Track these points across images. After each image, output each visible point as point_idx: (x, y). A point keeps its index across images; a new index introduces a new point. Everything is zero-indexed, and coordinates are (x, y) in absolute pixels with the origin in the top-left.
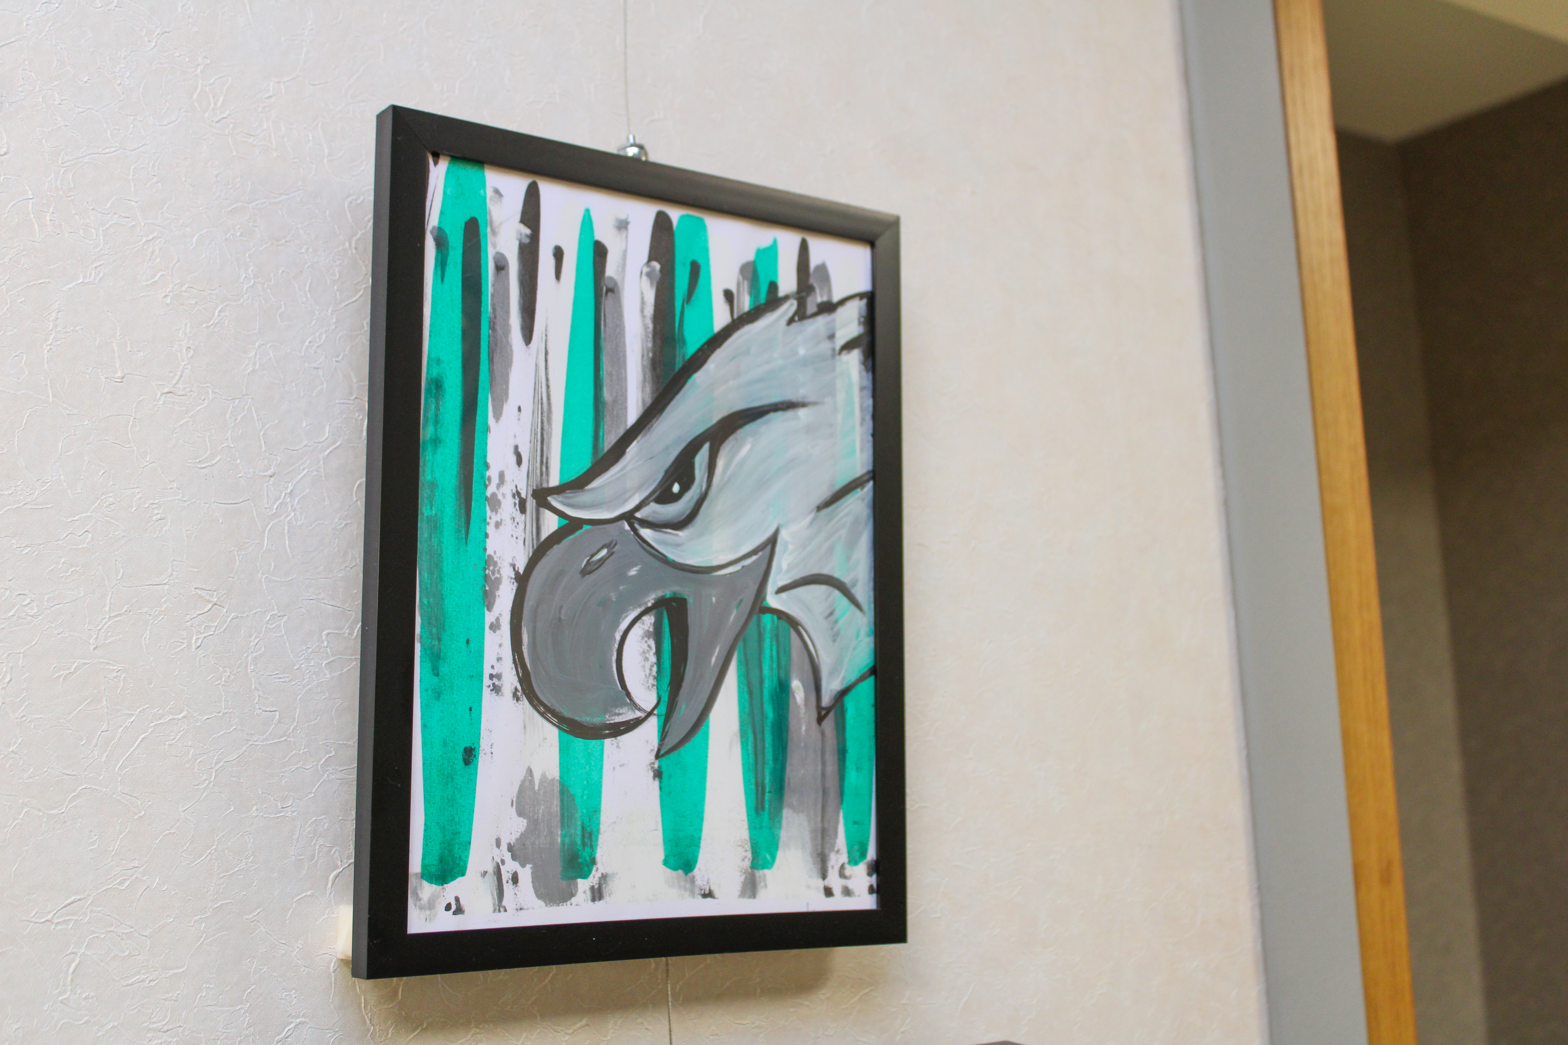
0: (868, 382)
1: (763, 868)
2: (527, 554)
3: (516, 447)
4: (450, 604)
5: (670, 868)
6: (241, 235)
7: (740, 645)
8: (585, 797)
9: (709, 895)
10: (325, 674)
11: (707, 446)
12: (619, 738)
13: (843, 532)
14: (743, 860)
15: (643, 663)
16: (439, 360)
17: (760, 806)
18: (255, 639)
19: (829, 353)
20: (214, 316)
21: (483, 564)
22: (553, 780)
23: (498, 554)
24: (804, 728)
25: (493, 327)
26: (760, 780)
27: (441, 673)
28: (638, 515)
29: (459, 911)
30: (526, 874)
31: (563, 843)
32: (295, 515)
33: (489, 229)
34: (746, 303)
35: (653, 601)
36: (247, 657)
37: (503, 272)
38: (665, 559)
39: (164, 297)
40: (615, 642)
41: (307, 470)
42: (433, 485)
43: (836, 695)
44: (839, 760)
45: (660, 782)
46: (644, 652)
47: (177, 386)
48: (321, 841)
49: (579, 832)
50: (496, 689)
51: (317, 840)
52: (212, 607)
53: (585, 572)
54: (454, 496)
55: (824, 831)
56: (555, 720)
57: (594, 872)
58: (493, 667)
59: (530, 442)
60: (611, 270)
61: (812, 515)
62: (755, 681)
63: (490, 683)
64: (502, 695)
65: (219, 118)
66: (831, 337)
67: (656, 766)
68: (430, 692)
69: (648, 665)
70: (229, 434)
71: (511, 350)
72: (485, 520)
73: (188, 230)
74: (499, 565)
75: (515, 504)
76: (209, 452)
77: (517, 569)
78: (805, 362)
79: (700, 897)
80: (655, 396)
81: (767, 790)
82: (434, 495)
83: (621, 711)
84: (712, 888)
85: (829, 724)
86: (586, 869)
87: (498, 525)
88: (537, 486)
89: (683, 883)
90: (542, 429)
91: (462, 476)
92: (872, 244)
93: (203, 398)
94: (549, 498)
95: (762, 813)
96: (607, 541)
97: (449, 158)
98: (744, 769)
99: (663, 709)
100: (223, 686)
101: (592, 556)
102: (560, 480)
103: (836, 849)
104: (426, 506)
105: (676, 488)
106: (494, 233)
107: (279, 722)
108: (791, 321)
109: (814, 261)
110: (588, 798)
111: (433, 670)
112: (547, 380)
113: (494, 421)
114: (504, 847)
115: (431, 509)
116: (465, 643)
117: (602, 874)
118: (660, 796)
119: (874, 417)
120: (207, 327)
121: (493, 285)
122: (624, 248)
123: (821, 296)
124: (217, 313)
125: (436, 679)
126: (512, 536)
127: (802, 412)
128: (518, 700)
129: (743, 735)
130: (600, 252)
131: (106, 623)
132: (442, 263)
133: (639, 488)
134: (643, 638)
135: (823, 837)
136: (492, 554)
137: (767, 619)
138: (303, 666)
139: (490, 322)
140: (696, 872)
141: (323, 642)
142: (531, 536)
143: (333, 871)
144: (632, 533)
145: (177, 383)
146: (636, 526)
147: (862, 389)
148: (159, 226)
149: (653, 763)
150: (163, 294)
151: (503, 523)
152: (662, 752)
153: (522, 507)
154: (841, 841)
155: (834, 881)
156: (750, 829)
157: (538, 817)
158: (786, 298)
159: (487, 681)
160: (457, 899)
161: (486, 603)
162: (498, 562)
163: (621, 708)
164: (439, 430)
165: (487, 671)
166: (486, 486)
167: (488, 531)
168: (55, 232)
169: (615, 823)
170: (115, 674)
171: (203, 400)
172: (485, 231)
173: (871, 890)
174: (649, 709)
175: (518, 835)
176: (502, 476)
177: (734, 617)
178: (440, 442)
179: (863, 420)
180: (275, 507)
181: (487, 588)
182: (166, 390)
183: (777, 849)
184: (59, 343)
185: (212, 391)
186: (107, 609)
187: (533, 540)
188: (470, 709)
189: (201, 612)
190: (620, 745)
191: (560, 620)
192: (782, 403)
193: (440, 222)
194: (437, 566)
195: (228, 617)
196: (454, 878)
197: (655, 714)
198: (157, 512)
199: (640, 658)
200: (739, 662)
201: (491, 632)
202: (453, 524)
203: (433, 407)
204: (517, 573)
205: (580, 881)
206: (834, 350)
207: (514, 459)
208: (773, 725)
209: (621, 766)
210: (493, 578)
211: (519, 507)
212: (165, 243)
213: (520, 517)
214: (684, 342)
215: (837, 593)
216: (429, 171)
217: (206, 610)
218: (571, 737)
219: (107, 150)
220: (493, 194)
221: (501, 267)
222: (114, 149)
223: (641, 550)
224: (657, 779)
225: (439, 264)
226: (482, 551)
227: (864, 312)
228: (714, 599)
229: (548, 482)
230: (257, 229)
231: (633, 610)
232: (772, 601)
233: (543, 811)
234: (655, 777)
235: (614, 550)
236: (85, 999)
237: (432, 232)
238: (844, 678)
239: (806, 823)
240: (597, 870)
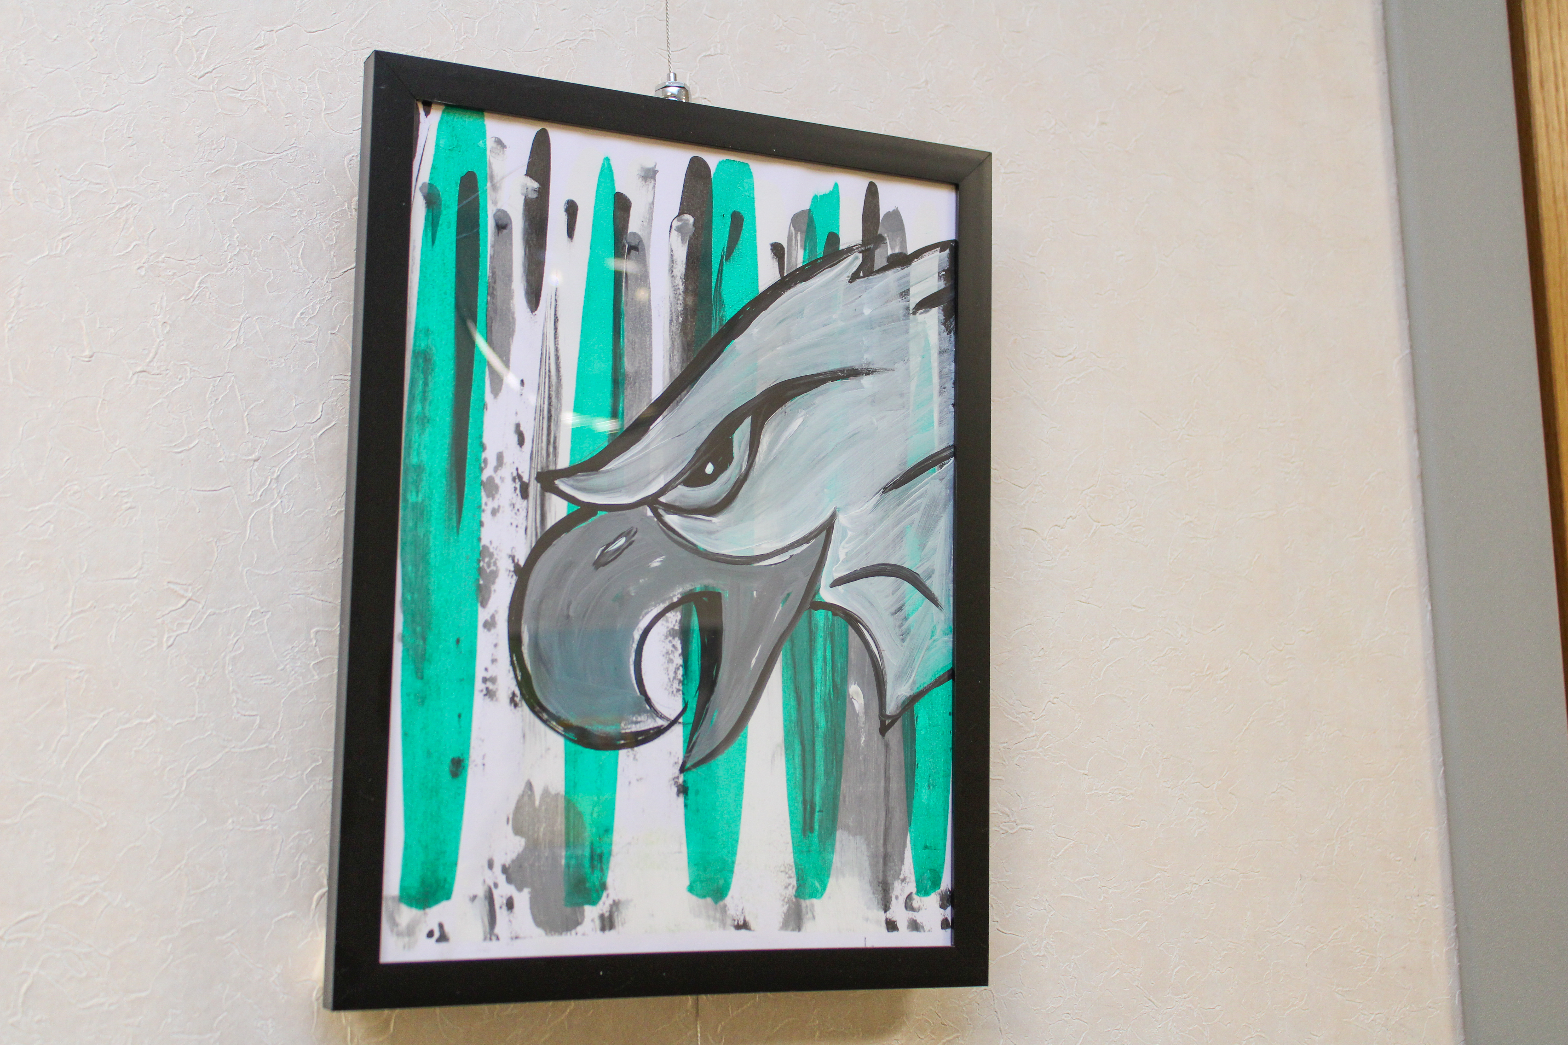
0: (949, 343)
1: (812, 896)
2: (529, 544)
3: (518, 426)
4: (436, 600)
5: (697, 895)
6: (225, 199)
7: (787, 645)
8: (595, 815)
9: (744, 926)
10: (313, 676)
11: (748, 421)
12: (636, 749)
13: (917, 516)
14: (786, 887)
15: (666, 665)
16: (428, 330)
17: (807, 828)
18: (235, 637)
19: (902, 312)
20: (194, 288)
21: (476, 556)
22: (557, 795)
23: (495, 545)
24: (863, 739)
25: (491, 293)
26: (808, 798)
27: (425, 676)
28: (663, 499)
29: (443, 938)
30: (523, 899)
31: (568, 866)
32: (282, 502)
33: (489, 184)
34: (799, 258)
35: (679, 596)
36: (225, 657)
37: (505, 231)
38: (695, 548)
39: (139, 269)
40: (633, 642)
41: (296, 453)
42: (420, 469)
43: (904, 702)
44: (907, 775)
45: (685, 799)
46: (667, 653)
47: (151, 364)
48: (305, 858)
49: (587, 852)
50: (490, 694)
51: (300, 857)
52: (187, 602)
53: (598, 564)
54: (444, 480)
55: (886, 858)
56: (560, 729)
57: (604, 898)
58: (486, 669)
59: (535, 419)
60: (634, 225)
61: (878, 497)
62: (804, 686)
63: (483, 686)
64: (497, 700)
65: (202, 73)
66: (905, 294)
67: (681, 780)
68: (412, 697)
69: (672, 667)
70: (208, 416)
71: (513, 318)
72: (480, 507)
73: (166, 195)
74: (495, 556)
75: (515, 489)
76: (185, 436)
77: (516, 561)
78: (870, 324)
79: (733, 929)
80: (685, 365)
81: (817, 809)
82: (421, 480)
83: (639, 719)
84: (747, 919)
85: (894, 735)
86: (595, 895)
87: (494, 512)
88: (542, 468)
89: (711, 913)
90: (550, 404)
91: (453, 458)
92: (957, 186)
93: (180, 377)
94: (557, 482)
95: (810, 835)
96: (625, 529)
97: (443, 107)
98: (788, 785)
99: (690, 716)
100: (197, 688)
101: (608, 546)
102: (571, 462)
103: (902, 877)
104: (411, 492)
105: (709, 469)
106: (495, 188)
107: (260, 727)
108: (854, 277)
109: (885, 208)
110: (599, 816)
111: (416, 673)
112: (557, 350)
113: (492, 396)
114: (498, 868)
115: (417, 496)
116: (455, 643)
117: (614, 901)
118: (685, 815)
119: (957, 383)
120: (186, 300)
121: (493, 246)
122: (651, 201)
123: (892, 249)
124: (197, 285)
125: (419, 683)
126: (511, 524)
127: (866, 380)
128: (516, 705)
129: (788, 747)
130: (622, 205)
131: (68, 621)
132: (433, 222)
133: (665, 469)
134: (667, 637)
135: (885, 863)
136: (488, 544)
137: (820, 616)
138: (288, 666)
139: (489, 287)
140: (728, 900)
141: (311, 641)
142: (534, 524)
143: (317, 890)
144: (656, 520)
145: (150, 362)
146: (661, 511)
147: (941, 353)
148: (134, 192)
149: (678, 778)
150: (137, 266)
151: (501, 510)
152: (688, 765)
153: (524, 492)
154: (908, 868)
155: (898, 913)
156: (794, 853)
157: (538, 836)
158: (850, 250)
159: (479, 685)
160: (441, 926)
161: (480, 599)
162: (495, 553)
163: (640, 715)
164: (427, 408)
165: (480, 674)
166: (482, 470)
167: (483, 519)
168: (19, 202)
169: (630, 843)
170: (76, 675)
171: (180, 379)
172: (485, 187)
173: (945, 924)
174: (672, 718)
175: (514, 856)
176: (500, 458)
177: (780, 613)
178: (428, 421)
179: (943, 388)
180: (260, 493)
181: (481, 582)
182: (139, 369)
183: (829, 876)
184: (21, 320)
185: (191, 369)
186: (70, 604)
187: (536, 528)
188: (460, 716)
189: (173, 608)
190: (637, 757)
191: (568, 617)
192: (842, 371)
193: (431, 178)
194: (422, 558)
195: (204, 613)
196: (437, 902)
197: (680, 723)
198: (126, 500)
199: (663, 660)
200: (785, 665)
201: (486, 630)
202: (442, 511)
203: (421, 382)
204: (517, 566)
205: (588, 908)
206: (908, 308)
207: (515, 438)
208: (825, 737)
209: (638, 780)
210: (488, 571)
211: (521, 491)
212: (140, 211)
213: (521, 503)
214: (722, 305)
215: (907, 586)
216: (419, 122)
217: (180, 606)
218: (579, 748)
219: (77, 112)
220: (495, 145)
221: (502, 226)
222: (84, 111)
223: (667, 539)
224: (681, 796)
225: (430, 224)
226: (475, 541)
227: (946, 265)
228: (755, 593)
229: (556, 464)
230: (243, 191)
231: (655, 606)
232: (826, 594)
233: (544, 829)
234: (678, 793)
235: (633, 539)
236: (38, 1022)
237: (421, 189)
238: (914, 682)
239: (864, 847)
240: (608, 896)
